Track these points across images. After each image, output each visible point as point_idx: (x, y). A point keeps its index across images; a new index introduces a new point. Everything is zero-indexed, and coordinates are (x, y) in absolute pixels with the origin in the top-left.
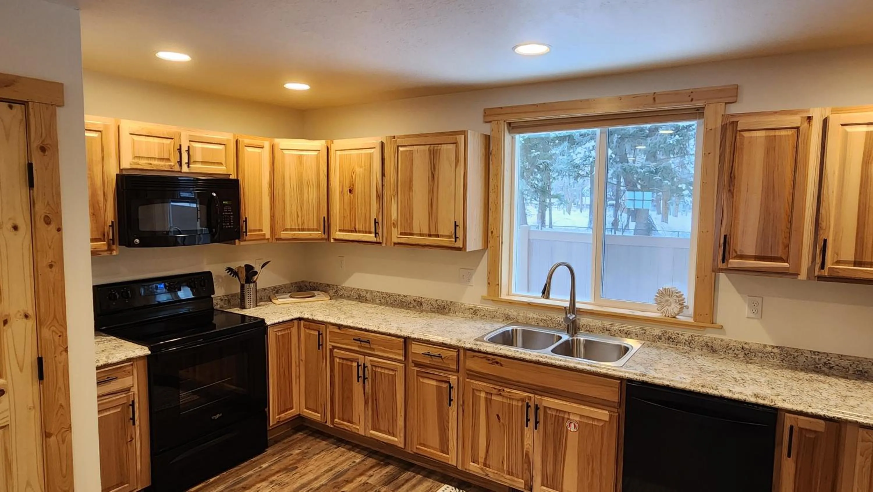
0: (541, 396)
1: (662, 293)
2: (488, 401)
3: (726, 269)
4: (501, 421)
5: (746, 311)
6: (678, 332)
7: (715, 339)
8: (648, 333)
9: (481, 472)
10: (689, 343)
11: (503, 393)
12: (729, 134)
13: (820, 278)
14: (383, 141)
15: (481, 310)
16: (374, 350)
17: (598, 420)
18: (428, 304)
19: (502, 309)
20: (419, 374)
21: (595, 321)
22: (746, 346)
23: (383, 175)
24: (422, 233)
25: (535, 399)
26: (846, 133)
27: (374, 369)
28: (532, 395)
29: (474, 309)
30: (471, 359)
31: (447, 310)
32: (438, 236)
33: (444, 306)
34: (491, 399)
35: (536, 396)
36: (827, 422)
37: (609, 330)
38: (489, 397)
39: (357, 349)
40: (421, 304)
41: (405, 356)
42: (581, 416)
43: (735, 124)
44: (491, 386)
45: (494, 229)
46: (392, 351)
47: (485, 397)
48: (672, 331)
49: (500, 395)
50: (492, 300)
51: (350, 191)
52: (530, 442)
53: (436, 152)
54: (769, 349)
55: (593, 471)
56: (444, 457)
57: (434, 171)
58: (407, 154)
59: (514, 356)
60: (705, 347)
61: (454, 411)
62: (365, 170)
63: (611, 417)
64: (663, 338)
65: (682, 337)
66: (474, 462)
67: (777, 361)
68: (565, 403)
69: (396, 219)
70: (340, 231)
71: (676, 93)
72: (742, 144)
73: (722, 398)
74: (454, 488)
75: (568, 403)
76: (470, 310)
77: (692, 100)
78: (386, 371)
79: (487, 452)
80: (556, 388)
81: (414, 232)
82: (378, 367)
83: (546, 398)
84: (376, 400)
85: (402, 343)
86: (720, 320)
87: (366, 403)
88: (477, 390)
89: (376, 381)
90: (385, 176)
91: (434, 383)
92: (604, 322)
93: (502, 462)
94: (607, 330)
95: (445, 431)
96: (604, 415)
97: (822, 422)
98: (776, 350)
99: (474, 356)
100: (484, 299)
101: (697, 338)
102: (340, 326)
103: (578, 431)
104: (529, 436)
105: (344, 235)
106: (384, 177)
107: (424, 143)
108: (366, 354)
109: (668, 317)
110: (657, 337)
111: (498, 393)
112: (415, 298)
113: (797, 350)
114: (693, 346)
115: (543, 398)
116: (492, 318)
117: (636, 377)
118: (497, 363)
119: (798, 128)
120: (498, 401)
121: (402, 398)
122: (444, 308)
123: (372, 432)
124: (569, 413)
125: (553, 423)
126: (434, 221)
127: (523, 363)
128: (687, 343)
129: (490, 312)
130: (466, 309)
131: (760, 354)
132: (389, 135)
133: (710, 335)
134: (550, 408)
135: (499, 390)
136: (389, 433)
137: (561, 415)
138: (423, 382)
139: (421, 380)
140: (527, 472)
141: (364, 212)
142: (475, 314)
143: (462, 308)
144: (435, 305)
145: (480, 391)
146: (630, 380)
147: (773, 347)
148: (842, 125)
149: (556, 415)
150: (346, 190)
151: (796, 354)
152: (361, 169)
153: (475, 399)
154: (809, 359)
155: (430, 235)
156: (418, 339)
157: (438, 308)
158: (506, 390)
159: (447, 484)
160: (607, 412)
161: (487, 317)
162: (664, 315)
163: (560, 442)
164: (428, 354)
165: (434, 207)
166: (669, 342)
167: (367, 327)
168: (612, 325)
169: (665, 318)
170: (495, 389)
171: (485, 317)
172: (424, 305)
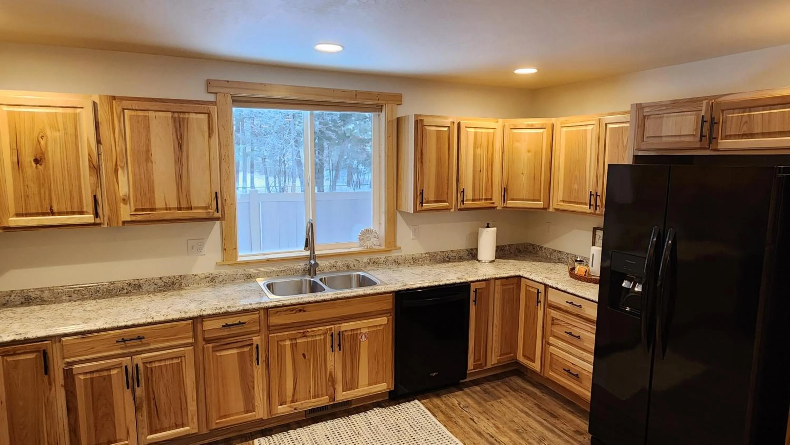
0: (339, 324)
1: (364, 233)
2: (294, 347)
3: (421, 211)
4: (307, 357)
5: (411, 236)
6: (377, 257)
7: (398, 256)
8: (361, 262)
9: (291, 409)
10: (385, 262)
11: (308, 334)
12: (419, 126)
13: (460, 210)
14: (96, 101)
15: (219, 276)
16: (148, 344)
17: (380, 326)
18: (149, 285)
19: (241, 271)
20: (215, 350)
21: (323, 262)
22: (413, 256)
23: (99, 142)
24: (168, 207)
25: (335, 328)
26: (467, 132)
27: (149, 366)
28: (333, 326)
29: (211, 276)
30: (275, 315)
31: (177, 285)
32: (191, 208)
33: (174, 282)
34: (296, 343)
35: (336, 326)
36: (486, 282)
37: (336, 267)
38: (294, 342)
39: (120, 352)
40: (140, 286)
41: (195, 337)
42: (369, 327)
43: (422, 121)
44: (296, 332)
45: (227, 197)
46: (177, 337)
47: (290, 344)
48: (374, 257)
49: (306, 336)
50: (229, 265)
51: (37, 161)
52: (333, 363)
53: (183, 122)
54: (424, 255)
55: (378, 363)
56: (251, 416)
57: (181, 141)
58: (140, 119)
59: (317, 300)
60: (394, 263)
61: (259, 369)
62: (66, 134)
63: (388, 320)
64: (370, 263)
65: (381, 260)
66: (281, 405)
67: (428, 261)
68: (357, 322)
69: (127, 195)
70: (18, 215)
71: (369, 93)
72: (426, 133)
73: (446, 285)
74: (265, 438)
75: (360, 322)
76: (207, 278)
77: (379, 100)
78: (168, 362)
79: (295, 389)
80: (350, 314)
81: (157, 207)
82: (155, 362)
83: (343, 325)
84: (154, 399)
85: (191, 325)
86: (399, 244)
87: (137, 409)
88: (281, 341)
89: (154, 379)
90: (101, 144)
91: (235, 351)
92: (330, 261)
93: (309, 391)
94: (334, 267)
95: (250, 392)
96: (383, 320)
97: (484, 282)
98: (427, 255)
99: (277, 312)
100: (219, 265)
101: (389, 258)
102: (84, 334)
103: (367, 340)
104: (332, 359)
105: (25, 221)
106: (99, 145)
107: (165, 110)
108: (132, 354)
109: (369, 248)
110: (367, 263)
111: (304, 335)
112: (129, 281)
113: (435, 253)
114: (388, 264)
115: (341, 325)
116: (233, 281)
117: (402, 288)
118: (300, 311)
119: (449, 127)
120: (302, 342)
121: (194, 383)
122: (173, 283)
123: (150, 437)
124: (360, 329)
125: (350, 341)
126: (184, 193)
127: (326, 303)
128: (384, 263)
129: (229, 275)
130: (201, 279)
131: (421, 260)
132: (105, 94)
133: (394, 255)
134: (346, 331)
135: (304, 333)
136: (177, 426)
137: (355, 332)
138: (220, 356)
139: (218, 354)
140: (331, 388)
141: (67, 187)
142: (212, 282)
143: (196, 279)
144: (160, 283)
145: (284, 340)
146: (400, 291)
147: (425, 254)
148: (466, 127)
149: (351, 335)
150: (28, 159)
151: (436, 255)
152: (57, 134)
153: (281, 349)
154: (441, 256)
155: (180, 209)
156: (213, 314)
157: (165, 285)
158: (309, 330)
159: (257, 438)
160: (385, 318)
161: (226, 281)
162: (366, 247)
163: (355, 353)
164: (227, 326)
165: (184, 179)
166: (374, 265)
167: (136, 322)
168: (336, 262)
169: (367, 249)
170: (300, 333)
171: (225, 282)
172: (143, 287)
